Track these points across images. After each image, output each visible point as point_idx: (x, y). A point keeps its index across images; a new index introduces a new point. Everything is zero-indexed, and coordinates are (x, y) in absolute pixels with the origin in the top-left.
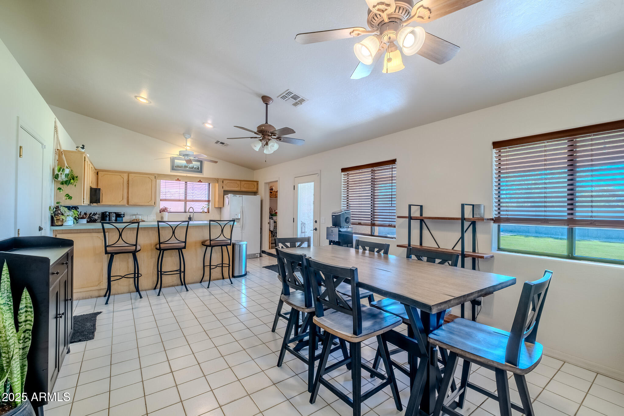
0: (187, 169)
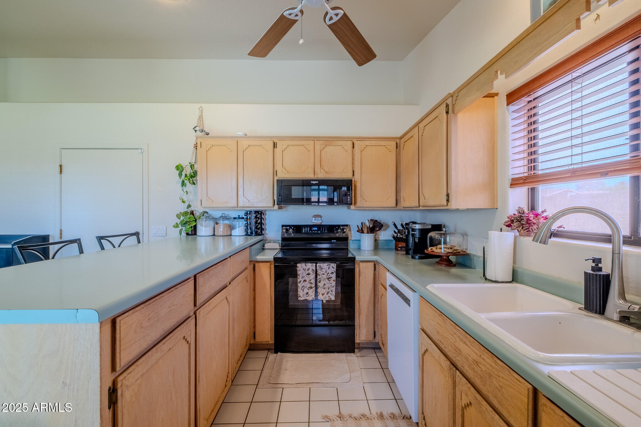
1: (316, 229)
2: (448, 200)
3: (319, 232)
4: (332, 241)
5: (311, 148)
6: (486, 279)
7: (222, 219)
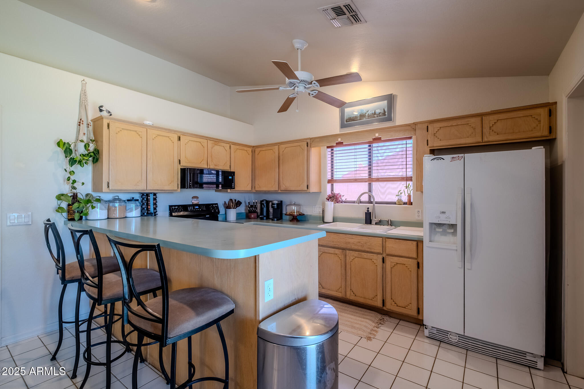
0: (364, 120)
1: (198, 207)
2: (308, 188)
3: (200, 210)
4: (207, 216)
5: (205, 145)
6: (324, 222)
7: (118, 201)
